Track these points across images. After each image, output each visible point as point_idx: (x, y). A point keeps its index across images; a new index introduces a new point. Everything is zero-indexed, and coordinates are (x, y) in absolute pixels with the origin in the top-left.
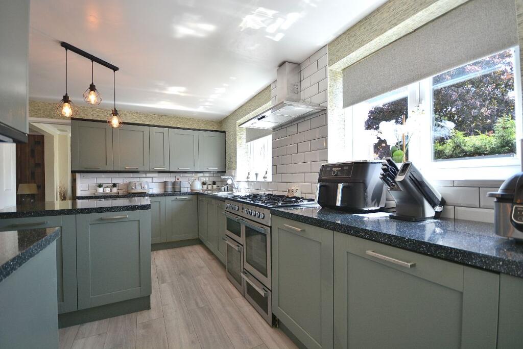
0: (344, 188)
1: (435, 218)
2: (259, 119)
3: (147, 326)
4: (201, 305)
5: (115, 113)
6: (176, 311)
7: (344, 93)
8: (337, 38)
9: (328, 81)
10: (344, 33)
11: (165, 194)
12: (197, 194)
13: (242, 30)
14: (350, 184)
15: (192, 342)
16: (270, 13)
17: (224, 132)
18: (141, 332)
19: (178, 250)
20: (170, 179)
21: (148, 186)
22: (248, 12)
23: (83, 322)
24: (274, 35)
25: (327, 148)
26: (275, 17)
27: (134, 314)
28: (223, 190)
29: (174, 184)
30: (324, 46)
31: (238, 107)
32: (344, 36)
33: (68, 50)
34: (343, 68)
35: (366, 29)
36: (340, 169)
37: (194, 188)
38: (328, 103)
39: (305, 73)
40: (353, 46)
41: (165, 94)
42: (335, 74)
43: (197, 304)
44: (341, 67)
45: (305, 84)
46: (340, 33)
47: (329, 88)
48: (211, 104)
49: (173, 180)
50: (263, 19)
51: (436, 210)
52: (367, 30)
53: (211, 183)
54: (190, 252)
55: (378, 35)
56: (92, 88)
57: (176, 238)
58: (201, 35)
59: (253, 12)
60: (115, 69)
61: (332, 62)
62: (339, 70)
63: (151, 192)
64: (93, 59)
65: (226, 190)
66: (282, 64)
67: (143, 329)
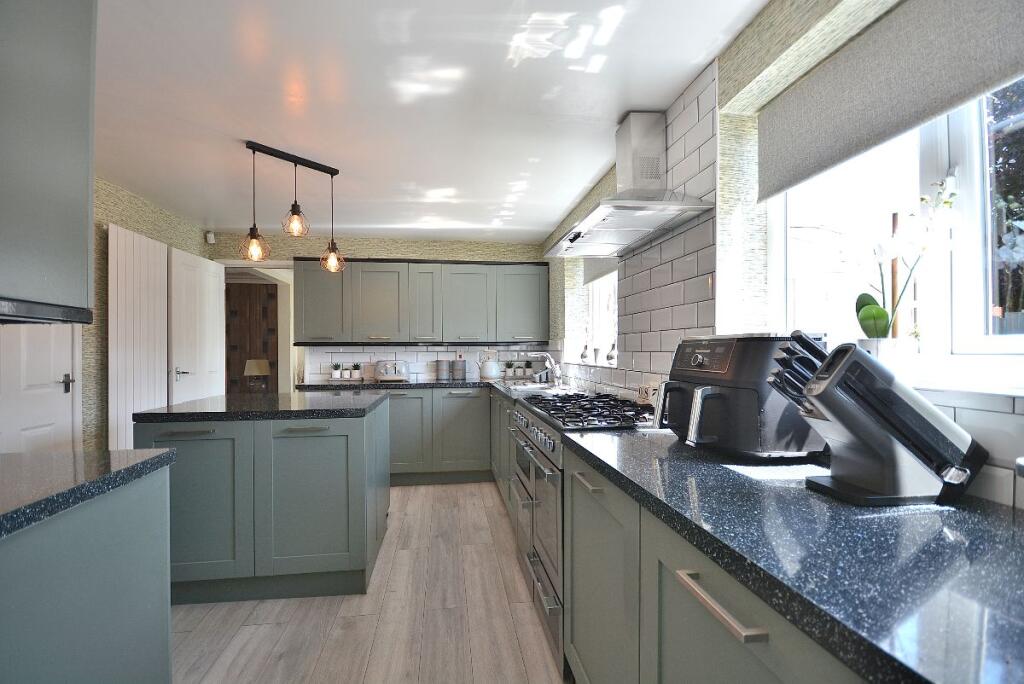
0: (705, 399)
1: (940, 500)
2: (572, 241)
3: (349, 625)
4: (450, 605)
5: (333, 248)
6: (403, 608)
7: (761, 165)
8: (737, 38)
9: (719, 141)
10: (749, 25)
11: (436, 385)
12: (490, 386)
13: (515, 66)
14: (724, 391)
15: (408, 675)
16: (561, 19)
17: (547, 264)
18: (337, 632)
19: (452, 489)
20: (446, 356)
21: (408, 369)
22: (514, 28)
23: (263, 597)
24: (583, 61)
25: (714, 299)
26: (573, 27)
27: (339, 598)
28: (538, 380)
29: (452, 365)
30: (711, 64)
31: (566, 214)
32: (750, 30)
33: (257, 152)
34: (758, 105)
35: (794, 6)
36: (708, 351)
37: (485, 375)
38: (719, 193)
39: (677, 130)
40: (768, 51)
41: (423, 204)
42: (737, 124)
43: (444, 600)
44: (752, 104)
45: (675, 153)
46: (740, 25)
47: (719, 158)
48: (513, 213)
49: (451, 357)
50: (549, 35)
51: (946, 480)
52: (797, 8)
53: (523, 364)
54: (473, 495)
55: (821, 16)
56: (296, 210)
57: (448, 466)
58: (444, 90)
59: (524, 26)
60: (333, 172)
61: (726, 96)
62: (750, 112)
63: (413, 380)
64: (297, 161)
65: (544, 379)
66: (623, 118)
67: (342, 628)
